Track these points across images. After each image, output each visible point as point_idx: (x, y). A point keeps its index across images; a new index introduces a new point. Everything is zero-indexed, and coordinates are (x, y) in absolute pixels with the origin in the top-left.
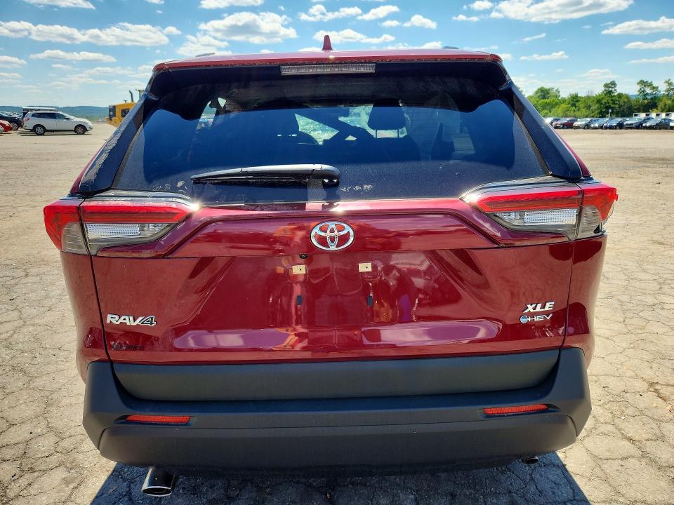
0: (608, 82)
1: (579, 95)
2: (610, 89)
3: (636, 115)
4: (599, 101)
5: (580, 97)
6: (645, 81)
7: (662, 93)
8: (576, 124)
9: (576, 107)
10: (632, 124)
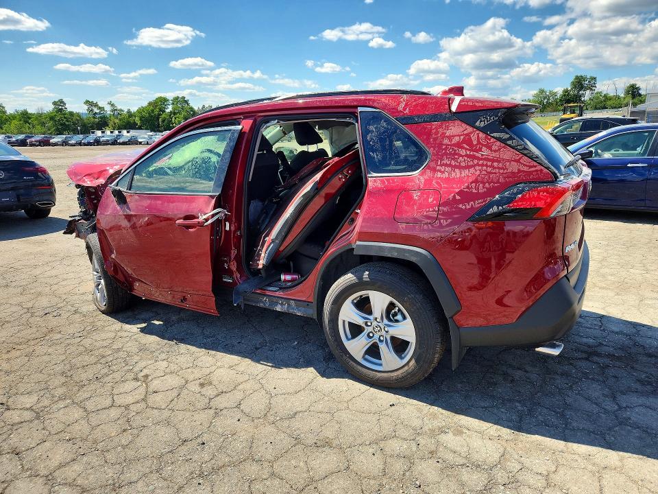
0: (57, 100)
1: (29, 111)
2: (60, 107)
3: (93, 133)
4: (52, 118)
5: (31, 114)
6: (90, 101)
7: (109, 112)
8: (52, 141)
9: (29, 124)
10: (108, 141)
